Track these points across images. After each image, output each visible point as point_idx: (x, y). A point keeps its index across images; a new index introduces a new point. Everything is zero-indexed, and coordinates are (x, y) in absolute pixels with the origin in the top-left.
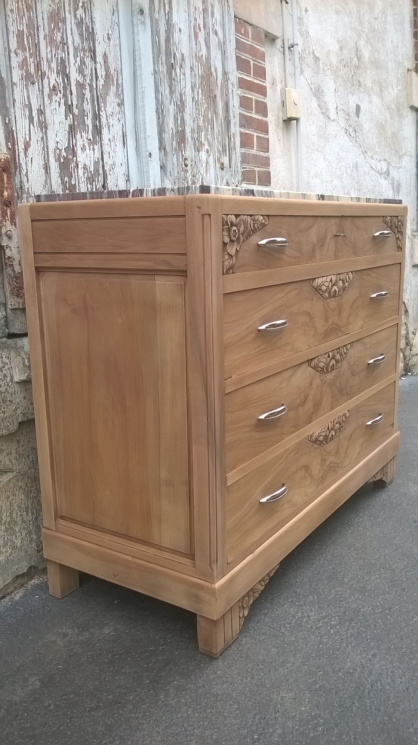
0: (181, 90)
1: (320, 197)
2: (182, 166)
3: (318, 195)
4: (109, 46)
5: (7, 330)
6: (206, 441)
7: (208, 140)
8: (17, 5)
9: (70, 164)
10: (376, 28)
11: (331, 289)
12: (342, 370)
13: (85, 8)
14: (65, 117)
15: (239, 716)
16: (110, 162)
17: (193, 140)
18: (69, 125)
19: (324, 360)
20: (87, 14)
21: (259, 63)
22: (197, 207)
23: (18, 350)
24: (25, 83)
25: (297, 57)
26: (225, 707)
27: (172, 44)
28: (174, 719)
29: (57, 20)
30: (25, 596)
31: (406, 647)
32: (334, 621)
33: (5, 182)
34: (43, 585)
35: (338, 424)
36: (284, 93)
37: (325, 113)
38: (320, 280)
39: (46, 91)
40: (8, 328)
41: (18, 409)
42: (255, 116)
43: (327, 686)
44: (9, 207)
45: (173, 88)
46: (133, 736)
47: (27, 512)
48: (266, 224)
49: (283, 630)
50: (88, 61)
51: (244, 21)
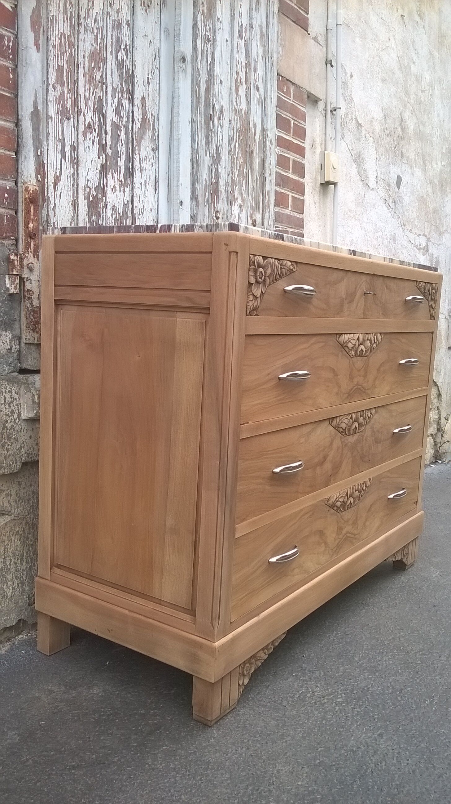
0: (218, 141)
1: (351, 252)
2: (213, 219)
3: (350, 250)
4: (148, 90)
5: (19, 365)
6: (217, 486)
7: (242, 195)
8: (59, 41)
9: (99, 203)
10: (423, 100)
11: (358, 347)
12: (365, 435)
13: (127, 51)
14: (98, 155)
15: (230, 785)
16: (140, 206)
17: (227, 193)
18: (101, 164)
19: (346, 421)
20: (128, 57)
21: (299, 123)
22: (225, 244)
23: (28, 386)
24: (60, 117)
25: (339, 121)
26: (216, 776)
27: (212, 95)
28: (161, 783)
29: (98, 59)
30: (11, 650)
31: (415, 730)
32: (340, 698)
33: (32, 214)
34: (31, 641)
35: (357, 492)
36: (323, 156)
37: (364, 181)
38: (347, 337)
39: (81, 128)
40: (20, 363)
41: (23, 448)
42: (291, 176)
43: (327, 763)
44: (33, 239)
45: (210, 139)
46: (114, 798)
47: (22, 560)
48: (294, 270)
49: (285, 703)
50: (126, 103)
51: (287, 80)
